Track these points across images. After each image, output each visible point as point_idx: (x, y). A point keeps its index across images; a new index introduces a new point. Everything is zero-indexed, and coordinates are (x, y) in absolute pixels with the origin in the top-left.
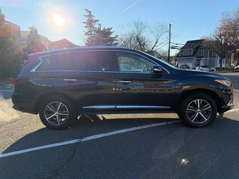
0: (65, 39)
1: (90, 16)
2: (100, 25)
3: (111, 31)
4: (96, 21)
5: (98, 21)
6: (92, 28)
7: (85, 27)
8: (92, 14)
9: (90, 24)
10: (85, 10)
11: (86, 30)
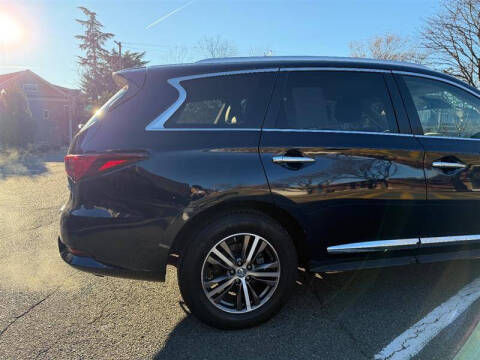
0: (28, 71)
1: (92, 22)
2: (119, 44)
3: (142, 60)
4: (107, 35)
5: (112, 35)
6: (97, 50)
7: (81, 46)
8: (97, 18)
9: (93, 41)
10: (80, 10)
11: (84, 54)
